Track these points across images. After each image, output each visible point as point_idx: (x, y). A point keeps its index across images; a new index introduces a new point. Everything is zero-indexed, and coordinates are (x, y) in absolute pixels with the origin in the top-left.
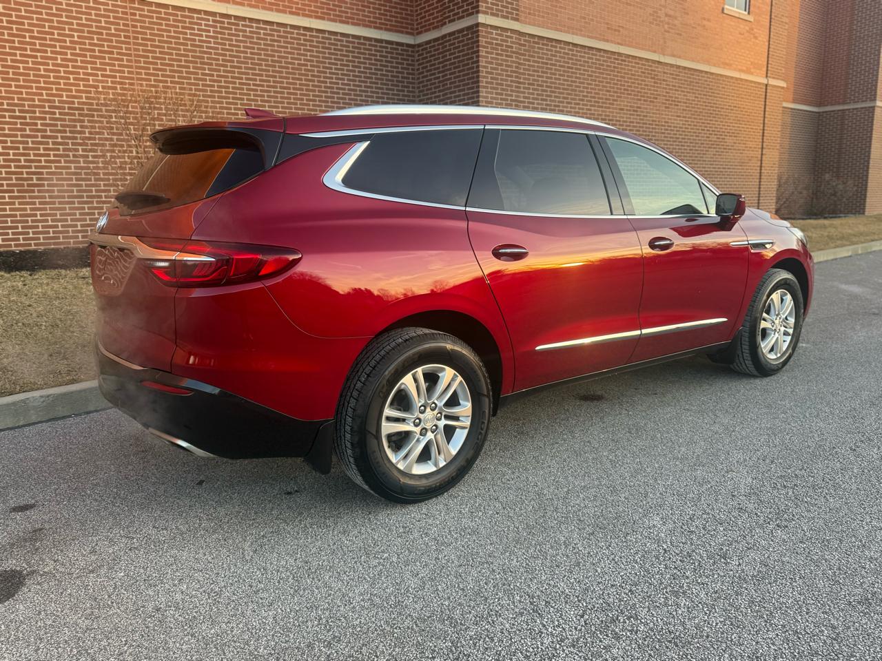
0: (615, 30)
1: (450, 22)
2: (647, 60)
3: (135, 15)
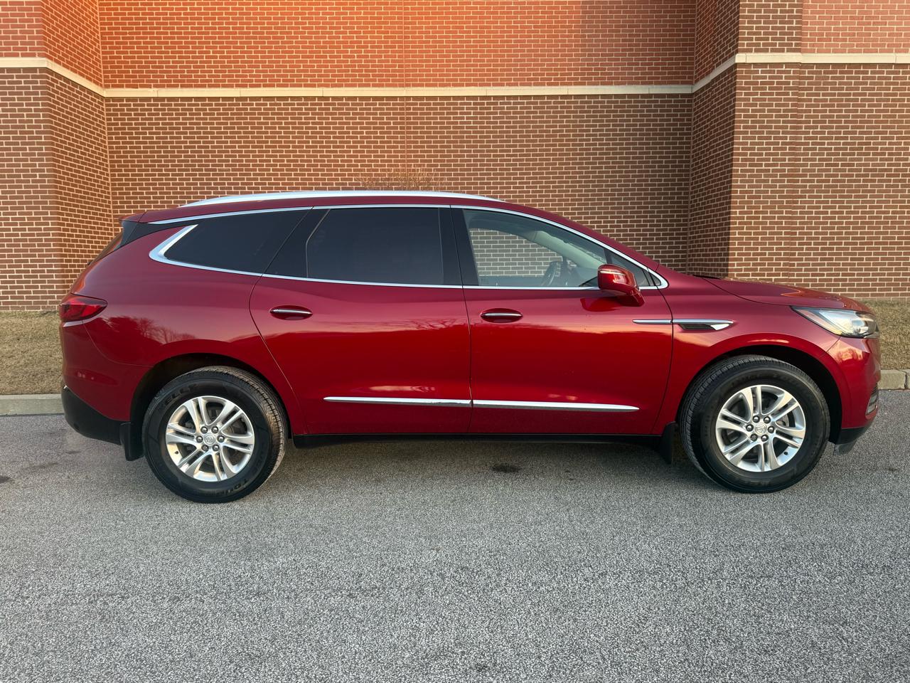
3: (410, 109)
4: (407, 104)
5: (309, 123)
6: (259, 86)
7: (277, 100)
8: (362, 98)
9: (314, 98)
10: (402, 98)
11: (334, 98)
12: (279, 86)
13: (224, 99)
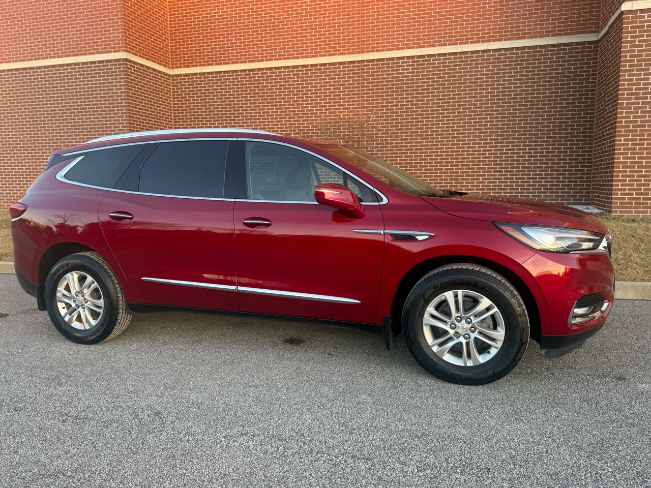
3: (364, 69)
4: (363, 66)
5: (294, 84)
6: (262, 61)
7: (275, 70)
8: (331, 64)
9: (298, 67)
10: (359, 62)
11: (312, 66)
12: (276, 59)
13: (241, 71)
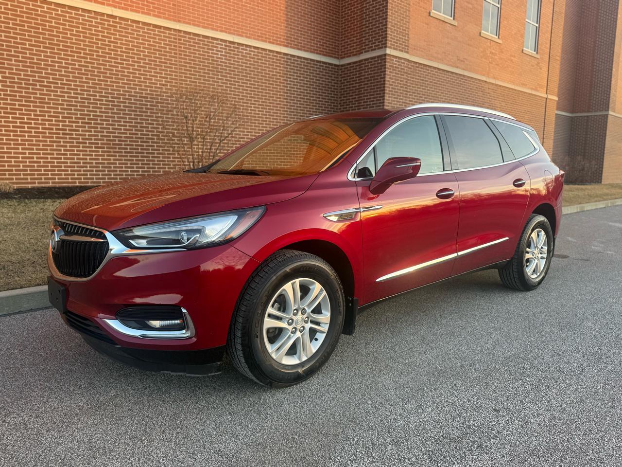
0: (462, 61)
1: (365, 52)
2: (480, 80)
4: (179, 36)
5: (98, 35)
7: (69, 9)
8: (144, 24)
9: (103, 14)
10: (175, 30)
11: (121, 18)
